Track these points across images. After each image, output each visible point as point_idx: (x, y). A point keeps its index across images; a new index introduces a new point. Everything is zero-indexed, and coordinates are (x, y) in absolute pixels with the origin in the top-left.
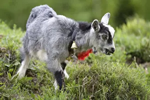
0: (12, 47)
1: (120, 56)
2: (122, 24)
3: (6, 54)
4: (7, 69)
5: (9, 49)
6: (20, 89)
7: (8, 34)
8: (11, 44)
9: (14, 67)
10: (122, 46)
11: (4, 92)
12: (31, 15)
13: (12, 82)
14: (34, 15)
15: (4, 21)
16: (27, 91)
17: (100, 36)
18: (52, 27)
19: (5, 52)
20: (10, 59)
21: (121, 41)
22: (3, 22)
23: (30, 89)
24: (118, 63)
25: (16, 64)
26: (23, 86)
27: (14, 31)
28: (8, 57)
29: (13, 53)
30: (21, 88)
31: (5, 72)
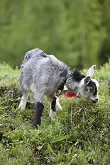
0: (15, 85)
1: (104, 90)
2: (105, 63)
3: (10, 91)
4: (12, 103)
5: (12, 87)
6: (22, 120)
7: (11, 74)
8: (14, 83)
9: (17, 102)
10: (106, 81)
11: (10, 122)
12: (25, 57)
13: (16, 114)
14: (28, 57)
15: (8, 63)
16: (29, 121)
17: (88, 90)
18: (46, 67)
19: (9, 90)
20: (14, 95)
21: (104, 77)
22: (7, 65)
23: (31, 120)
24: (103, 97)
25: (19, 99)
26: (25, 117)
27: (16, 71)
28: (12, 93)
29: (16, 90)
30: (24, 119)
31: (9, 106)
